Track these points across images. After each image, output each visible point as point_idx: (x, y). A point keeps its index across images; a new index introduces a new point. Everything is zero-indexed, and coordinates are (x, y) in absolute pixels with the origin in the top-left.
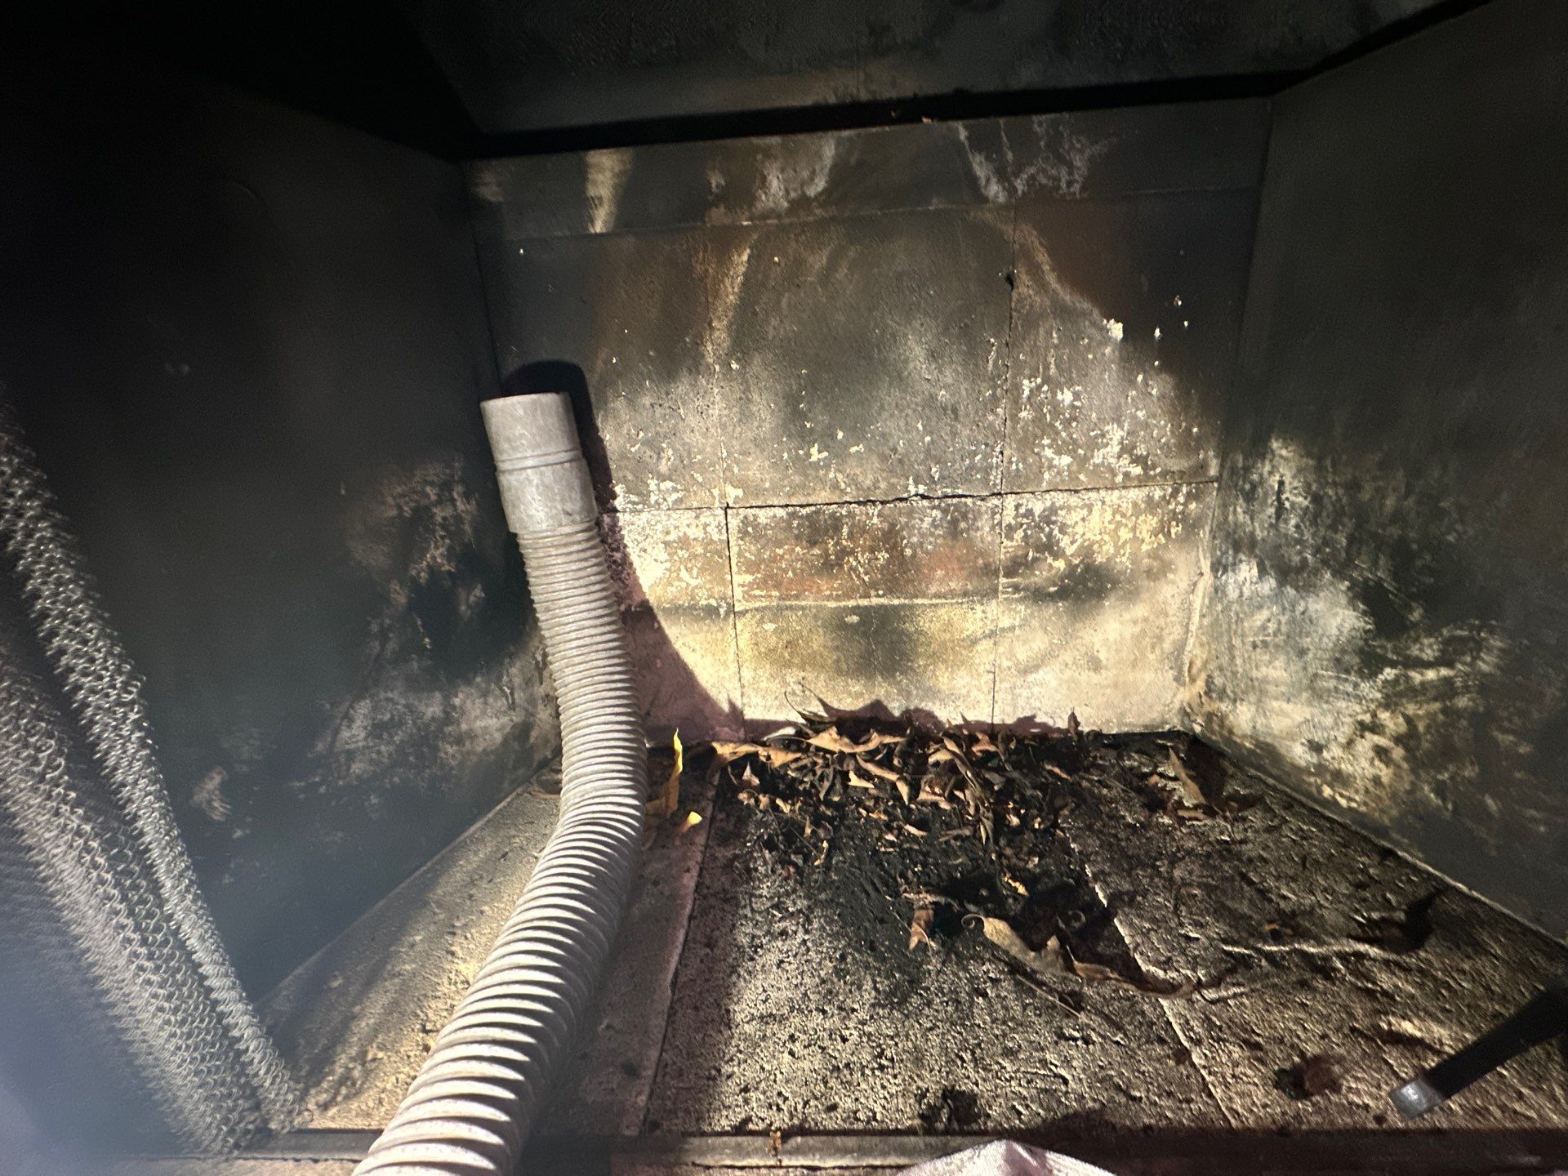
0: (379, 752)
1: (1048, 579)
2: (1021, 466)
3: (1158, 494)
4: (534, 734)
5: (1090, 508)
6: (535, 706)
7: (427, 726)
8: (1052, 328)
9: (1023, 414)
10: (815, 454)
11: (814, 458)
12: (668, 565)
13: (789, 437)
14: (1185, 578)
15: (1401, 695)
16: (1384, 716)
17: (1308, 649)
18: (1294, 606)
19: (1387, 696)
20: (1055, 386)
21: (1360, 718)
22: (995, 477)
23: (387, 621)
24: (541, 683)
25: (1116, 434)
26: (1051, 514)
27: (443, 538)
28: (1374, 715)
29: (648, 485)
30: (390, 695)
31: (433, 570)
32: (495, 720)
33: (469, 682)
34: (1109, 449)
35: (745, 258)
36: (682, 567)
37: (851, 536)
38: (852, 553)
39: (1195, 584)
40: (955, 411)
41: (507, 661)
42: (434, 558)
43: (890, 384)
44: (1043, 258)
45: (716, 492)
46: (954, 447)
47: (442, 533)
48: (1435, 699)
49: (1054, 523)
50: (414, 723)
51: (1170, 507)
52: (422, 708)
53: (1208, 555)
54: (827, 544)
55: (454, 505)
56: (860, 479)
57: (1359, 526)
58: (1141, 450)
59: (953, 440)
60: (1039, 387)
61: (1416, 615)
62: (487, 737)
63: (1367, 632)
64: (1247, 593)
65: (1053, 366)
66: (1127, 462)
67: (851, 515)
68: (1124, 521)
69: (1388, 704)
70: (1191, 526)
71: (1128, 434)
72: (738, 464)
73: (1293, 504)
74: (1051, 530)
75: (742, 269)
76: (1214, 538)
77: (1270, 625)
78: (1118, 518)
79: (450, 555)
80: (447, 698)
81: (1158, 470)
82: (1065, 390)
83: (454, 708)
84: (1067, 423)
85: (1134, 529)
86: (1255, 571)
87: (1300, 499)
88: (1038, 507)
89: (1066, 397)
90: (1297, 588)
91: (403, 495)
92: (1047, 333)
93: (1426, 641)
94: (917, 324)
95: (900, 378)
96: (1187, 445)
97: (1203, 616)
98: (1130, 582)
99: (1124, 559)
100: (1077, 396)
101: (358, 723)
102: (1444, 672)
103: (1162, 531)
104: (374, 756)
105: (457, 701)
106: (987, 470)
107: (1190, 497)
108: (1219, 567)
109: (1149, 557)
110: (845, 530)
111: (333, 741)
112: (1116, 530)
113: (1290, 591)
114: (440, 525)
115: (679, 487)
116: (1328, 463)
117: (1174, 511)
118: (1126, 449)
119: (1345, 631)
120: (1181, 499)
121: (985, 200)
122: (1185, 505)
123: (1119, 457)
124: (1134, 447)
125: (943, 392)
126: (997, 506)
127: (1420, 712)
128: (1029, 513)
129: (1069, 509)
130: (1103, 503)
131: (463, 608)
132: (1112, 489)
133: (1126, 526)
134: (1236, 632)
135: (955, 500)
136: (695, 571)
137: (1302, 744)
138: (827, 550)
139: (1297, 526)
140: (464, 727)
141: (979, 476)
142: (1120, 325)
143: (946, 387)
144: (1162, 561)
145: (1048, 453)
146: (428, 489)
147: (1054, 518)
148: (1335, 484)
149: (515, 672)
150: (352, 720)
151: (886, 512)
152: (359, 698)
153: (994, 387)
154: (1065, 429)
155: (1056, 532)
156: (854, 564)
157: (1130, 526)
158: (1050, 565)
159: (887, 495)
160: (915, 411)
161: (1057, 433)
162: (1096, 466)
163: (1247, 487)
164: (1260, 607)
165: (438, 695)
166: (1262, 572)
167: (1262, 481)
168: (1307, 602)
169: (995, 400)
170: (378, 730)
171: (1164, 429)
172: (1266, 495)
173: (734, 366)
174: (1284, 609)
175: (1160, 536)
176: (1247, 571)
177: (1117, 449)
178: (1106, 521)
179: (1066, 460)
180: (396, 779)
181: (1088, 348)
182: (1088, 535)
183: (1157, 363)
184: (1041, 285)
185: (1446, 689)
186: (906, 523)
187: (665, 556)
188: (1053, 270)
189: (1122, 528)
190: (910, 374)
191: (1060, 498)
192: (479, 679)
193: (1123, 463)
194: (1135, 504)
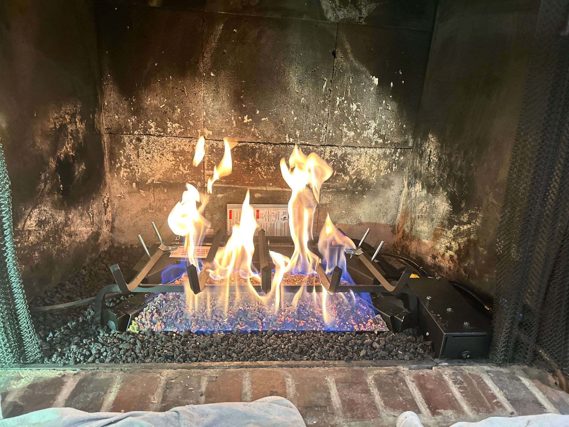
0: (40, 233)
1: (341, 184)
2: (334, 134)
3: (388, 152)
4: (101, 238)
5: (360, 155)
6: (102, 224)
7: (58, 226)
8: (350, 76)
9: (336, 112)
10: (246, 120)
11: (245, 121)
12: (174, 162)
13: (235, 110)
14: (398, 188)
15: (457, 235)
16: (453, 243)
17: (434, 218)
18: (431, 201)
19: (454, 236)
20: (350, 102)
21: (447, 244)
22: (323, 138)
23: (48, 175)
24: (105, 215)
25: (373, 125)
26: (345, 157)
27: (71, 139)
28: (450, 244)
29: (167, 124)
30: (46, 209)
31: (67, 155)
32: (85, 228)
33: (76, 208)
34: (370, 131)
35: (221, 28)
36: (181, 164)
37: (259, 158)
38: (259, 165)
39: (401, 191)
40: (308, 107)
41: (92, 201)
42: (66, 148)
43: (281, 93)
44: (348, 46)
45: (199, 131)
46: (306, 123)
47: (71, 137)
48: (466, 236)
49: (346, 160)
50: (54, 223)
51: (393, 158)
52: (57, 217)
53: (407, 179)
54: (249, 160)
55: (76, 125)
56: (266, 133)
57: (450, 170)
58: (383, 132)
59: (306, 120)
60: (343, 101)
61: (463, 205)
62: (81, 236)
63: (450, 211)
64: (418, 196)
65: (349, 93)
66: (377, 137)
67: (260, 148)
68: (374, 162)
69: (454, 239)
70: (401, 167)
71: (378, 125)
72: (211, 120)
73: (433, 160)
74: (344, 163)
75: (219, 32)
76: (409, 172)
77: (424, 208)
78: (372, 160)
79: (73, 148)
80: (66, 214)
81: (389, 142)
82: (354, 104)
83: (69, 219)
84: (354, 118)
85: (378, 166)
86: (421, 186)
87: (436, 159)
88: (340, 153)
89: (354, 107)
90: (432, 194)
91: (56, 118)
92: (348, 79)
93: (465, 215)
94: (294, 67)
95: (285, 89)
96: (401, 132)
97: (403, 205)
98: (375, 188)
99: (374, 178)
100: (358, 106)
101: (33, 219)
102: (469, 226)
103: (389, 168)
104: (38, 234)
105: (70, 216)
106: (319, 135)
107: (400, 154)
108: (410, 185)
109: (383, 178)
110: (257, 155)
111: (24, 225)
112: (371, 165)
113: (430, 195)
114: (70, 133)
115: (182, 126)
116: (444, 146)
117: (394, 160)
118: (376, 132)
119: (445, 211)
120: (397, 155)
121: (326, 19)
122: (399, 157)
123: (374, 134)
124: (380, 131)
125: (303, 99)
126: (322, 151)
127: (462, 241)
128: (336, 155)
129: (352, 155)
130: (366, 153)
131: (77, 173)
132: (370, 148)
133: (375, 164)
134: (413, 212)
135: (305, 147)
136: (186, 168)
137: (430, 256)
138: (249, 163)
139: (434, 169)
140: (72, 229)
141: (316, 137)
142: (377, 79)
143: (305, 97)
144: (389, 180)
145: (345, 130)
146: (66, 116)
147: (346, 158)
148: (445, 154)
149: (95, 207)
150: (31, 217)
151: (276, 149)
152: (34, 208)
153: (325, 99)
154: (353, 120)
155: (346, 164)
156: (260, 170)
157: (376, 164)
158: (343, 178)
159: (276, 141)
160: (291, 105)
161: (350, 122)
162: (364, 137)
163: (421, 152)
164: (421, 202)
165: (63, 211)
166: (423, 187)
167: (425, 150)
168: (435, 200)
169: (325, 105)
170: (41, 223)
171: (392, 125)
172: (426, 155)
173: (212, 75)
174: (428, 202)
175: (388, 169)
176: (418, 186)
177: (373, 131)
178: (367, 161)
179: (352, 133)
180: (45, 247)
181: (364, 87)
182: (359, 167)
183: (391, 97)
184: (347, 59)
185: (468, 233)
186: (284, 154)
187: (172, 158)
188: (352, 52)
189: (373, 165)
190: (290, 89)
191: (349, 150)
192: (80, 208)
193: (376, 136)
194: (379, 155)
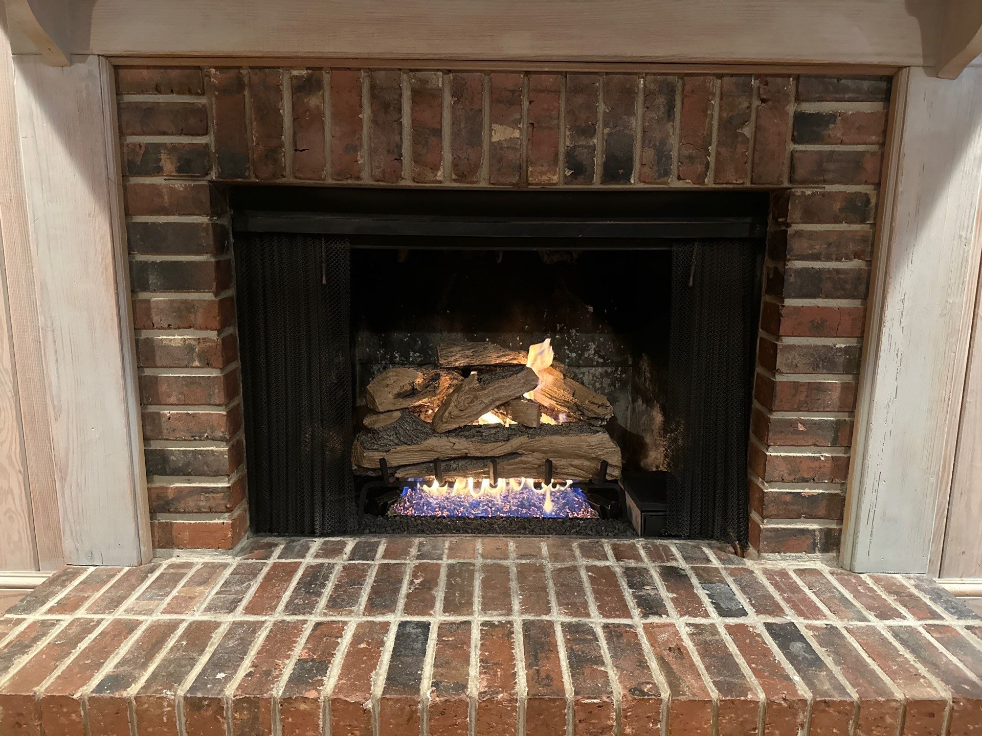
2: (557, 356)
3: (609, 370)
5: (584, 374)
8: (567, 307)
9: (558, 337)
13: (467, 339)
14: (623, 404)
18: (650, 414)
19: (668, 444)
20: (569, 327)
21: (664, 453)
25: (593, 346)
28: (667, 451)
29: (410, 354)
34: (590, 352)
39: (628, 407)
40: (531, 334)
43: (507, 323)
51: (615, 375)
53: (630, 395)
57: (659, 384)
58: (602, 353)
60: (563, 327)
61: (671, 414)
63: (664, 421)
64: (640, 410)
65: (568, 320)
68: (597, 380)
69: (669, 446)
70: (624, 384)
71: (597, 346)
73: (647, 376)
76: (631, 389)
78: (595, 379)
81: (609, 361)
82: (573, 329)
84: (574, 342)
85: (601, 383)
87: (649, 375)
89: (573, 332)
90: (650, 407)
92: (565, 308)
93: (673, 423)
96: (620, 352)
103: (612, 385)
107: (622, 370)
108: (634, 401)
115: (422, 355)
116: (654, 363)
117: (616, 377)
118: (596, 352)
119: (660, 422)
120: (619, 373)
122: (621, 375)
123: (594, 355)
124: (600, 352)
125: (527, 327)
130: (589, 372)
132: (592, 367)
134: (638, 425)
137: (654, 466)
139: (649, 385)
142: (592, 307)
143: (528, 325)
145: (567, 352)
148: (655, 370)
153: (546, 326)
160: (516, 333)
161: (571, 345)
162: (585, 358)
163: (638, 369)
166: (643, 402)
167: (641, 368)
168: (652, 412)
171: (610, 346)
172: (642, 372)
173: (448, 312)
175: (612, 387)
176: (640, 402)
177: (593, 352)
178: (590, 379)
179: (574, 355)
181: (580, 315)
183: (606, 321)
184: (563, 293)
189: (597, 383)
193: (596, 357)
194: (601, 373)
